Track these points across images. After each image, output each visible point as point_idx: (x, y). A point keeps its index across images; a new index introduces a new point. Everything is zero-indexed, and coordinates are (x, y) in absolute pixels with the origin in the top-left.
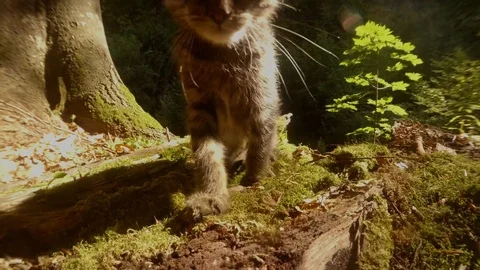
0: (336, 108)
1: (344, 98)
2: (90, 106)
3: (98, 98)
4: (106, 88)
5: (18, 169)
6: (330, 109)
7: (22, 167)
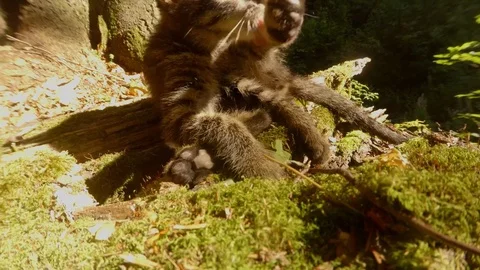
0: (449, 59)
1: (466, 45)
2: (128, 44)
3: (136, 34)
4: (146, 24)
5: (11, 116)
6: (441, 60)
7: (16, 114)
